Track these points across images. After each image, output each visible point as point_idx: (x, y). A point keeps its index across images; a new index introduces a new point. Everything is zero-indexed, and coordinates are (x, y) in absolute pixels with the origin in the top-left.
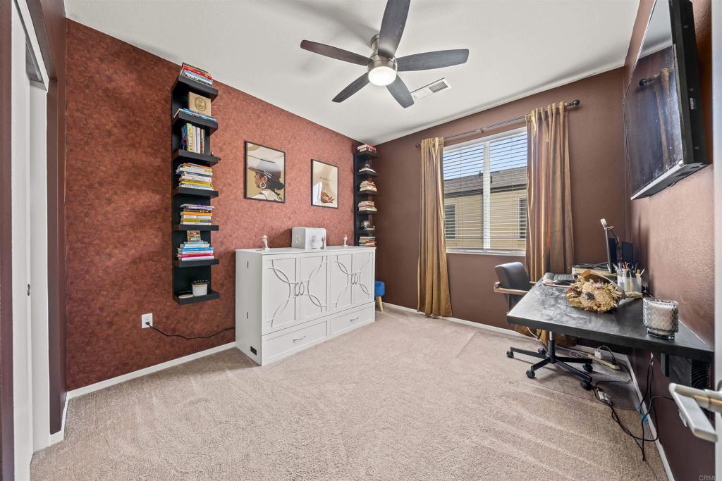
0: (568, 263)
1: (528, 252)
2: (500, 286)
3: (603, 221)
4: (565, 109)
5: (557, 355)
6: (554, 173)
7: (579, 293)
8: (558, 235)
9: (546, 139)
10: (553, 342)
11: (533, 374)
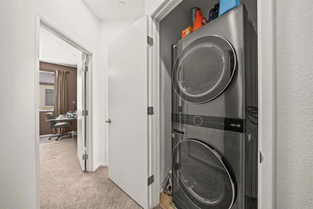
0: (66, 111)
1: (54, 110)
2: (48, 119)
3: (74, 102)
4: (66, 72)
5: (63, 134)
6: (62, 88)
7: (68, 115)
8: (63, 104)
9: (60, 79)
10: (63, 131)
11: (58, 139)
